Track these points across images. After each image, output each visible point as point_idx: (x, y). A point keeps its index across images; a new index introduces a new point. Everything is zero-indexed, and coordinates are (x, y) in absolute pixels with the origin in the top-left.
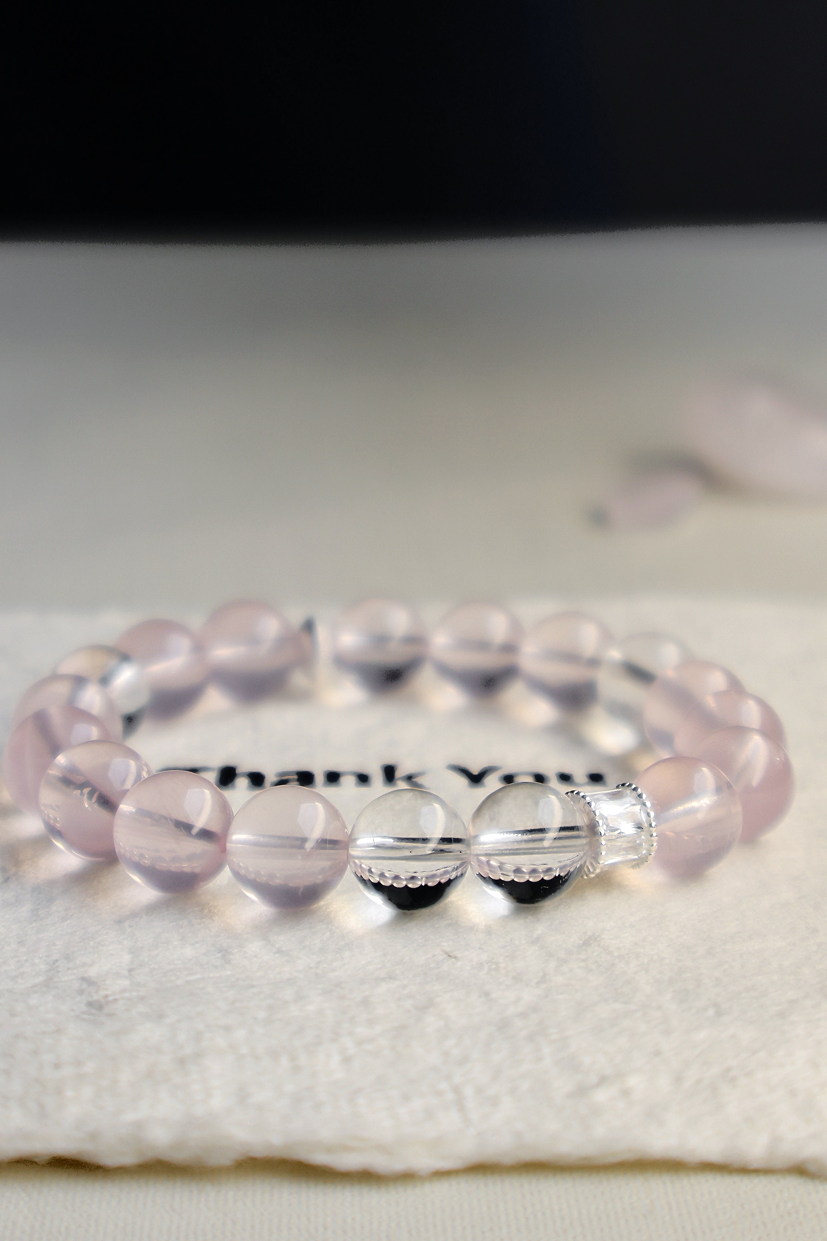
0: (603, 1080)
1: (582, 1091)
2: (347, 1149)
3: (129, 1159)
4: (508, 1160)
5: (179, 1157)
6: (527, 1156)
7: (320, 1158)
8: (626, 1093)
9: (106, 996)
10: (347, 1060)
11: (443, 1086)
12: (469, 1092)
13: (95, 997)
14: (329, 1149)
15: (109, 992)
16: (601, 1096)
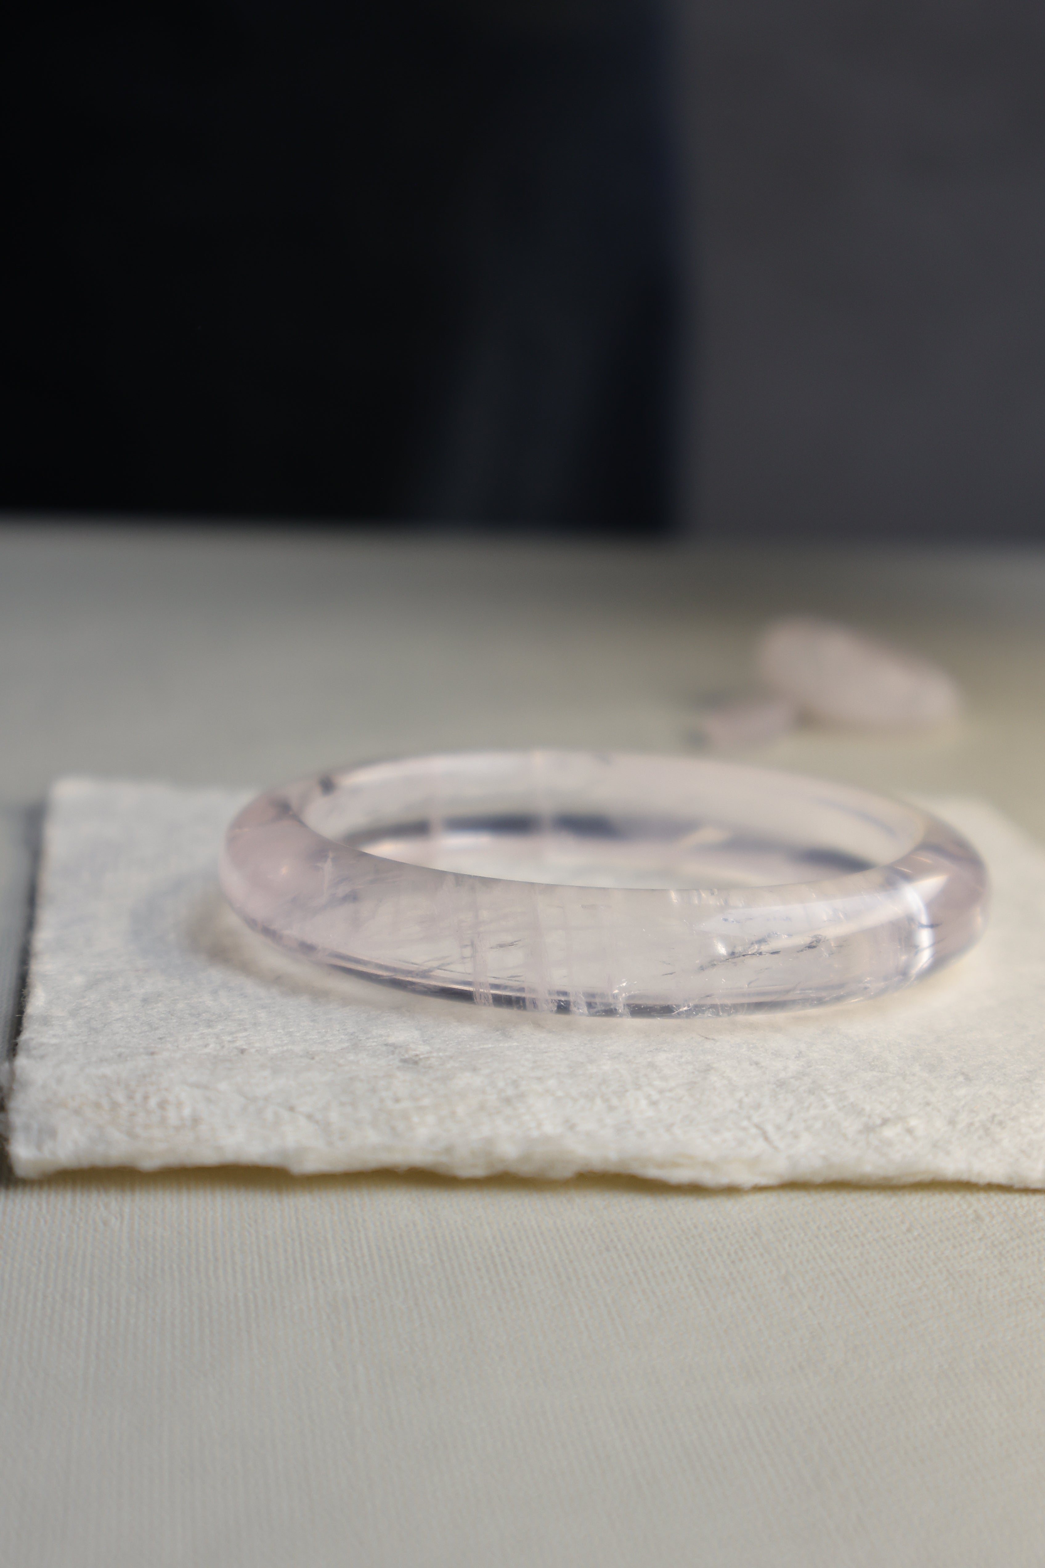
0: (885, 1122)
1: (869, 1129)
2: (675, 1165)
3: (480, 1172)
4: (818, 1179)
5: (526, 1169)
6: (834, 1176)
7: (652, 1172)
8: (910, 1131)
9: (417, 1055)
10: (654, 1103)
11: (745, 1123)
12: (770, 1129)
13: (407, 1056)
14: (661, 1165)
15: (418, 1053)
16: (889, 1132)
